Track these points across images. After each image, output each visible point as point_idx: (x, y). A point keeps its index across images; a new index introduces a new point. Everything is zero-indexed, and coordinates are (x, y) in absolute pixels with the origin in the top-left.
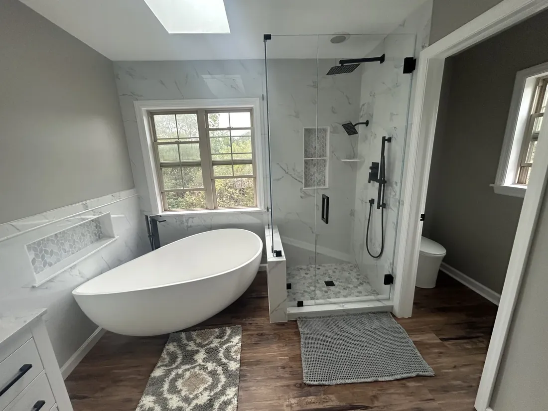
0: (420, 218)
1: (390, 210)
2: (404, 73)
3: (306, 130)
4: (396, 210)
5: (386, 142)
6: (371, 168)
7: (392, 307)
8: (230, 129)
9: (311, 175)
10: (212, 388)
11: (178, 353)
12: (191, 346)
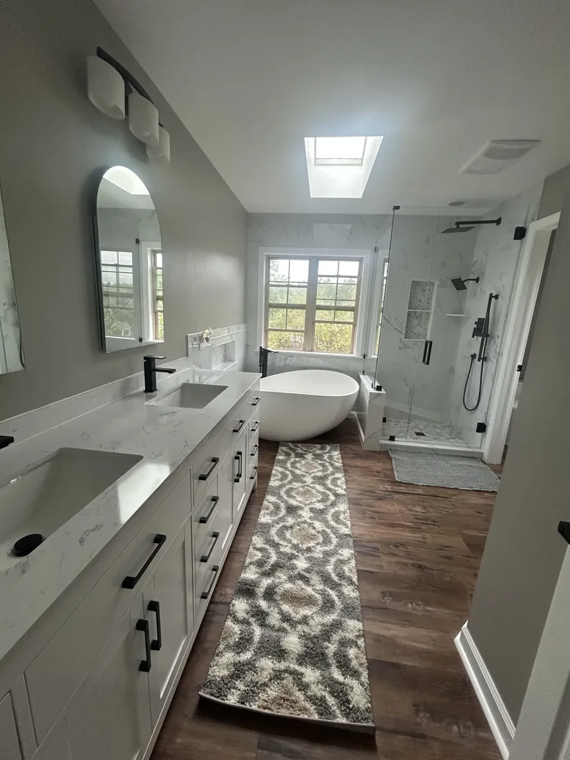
0: (516, 368)
1: (490, 363)
2: (514, 239)
3: (413, 282)
4: (495, 361)
5: (493, 299)
6: (476, 323)
7: (482, 454)
8: (338, 276)
9: (413, 328)
10: (323, 471)
11: (291, 452)
12: (299, 451)
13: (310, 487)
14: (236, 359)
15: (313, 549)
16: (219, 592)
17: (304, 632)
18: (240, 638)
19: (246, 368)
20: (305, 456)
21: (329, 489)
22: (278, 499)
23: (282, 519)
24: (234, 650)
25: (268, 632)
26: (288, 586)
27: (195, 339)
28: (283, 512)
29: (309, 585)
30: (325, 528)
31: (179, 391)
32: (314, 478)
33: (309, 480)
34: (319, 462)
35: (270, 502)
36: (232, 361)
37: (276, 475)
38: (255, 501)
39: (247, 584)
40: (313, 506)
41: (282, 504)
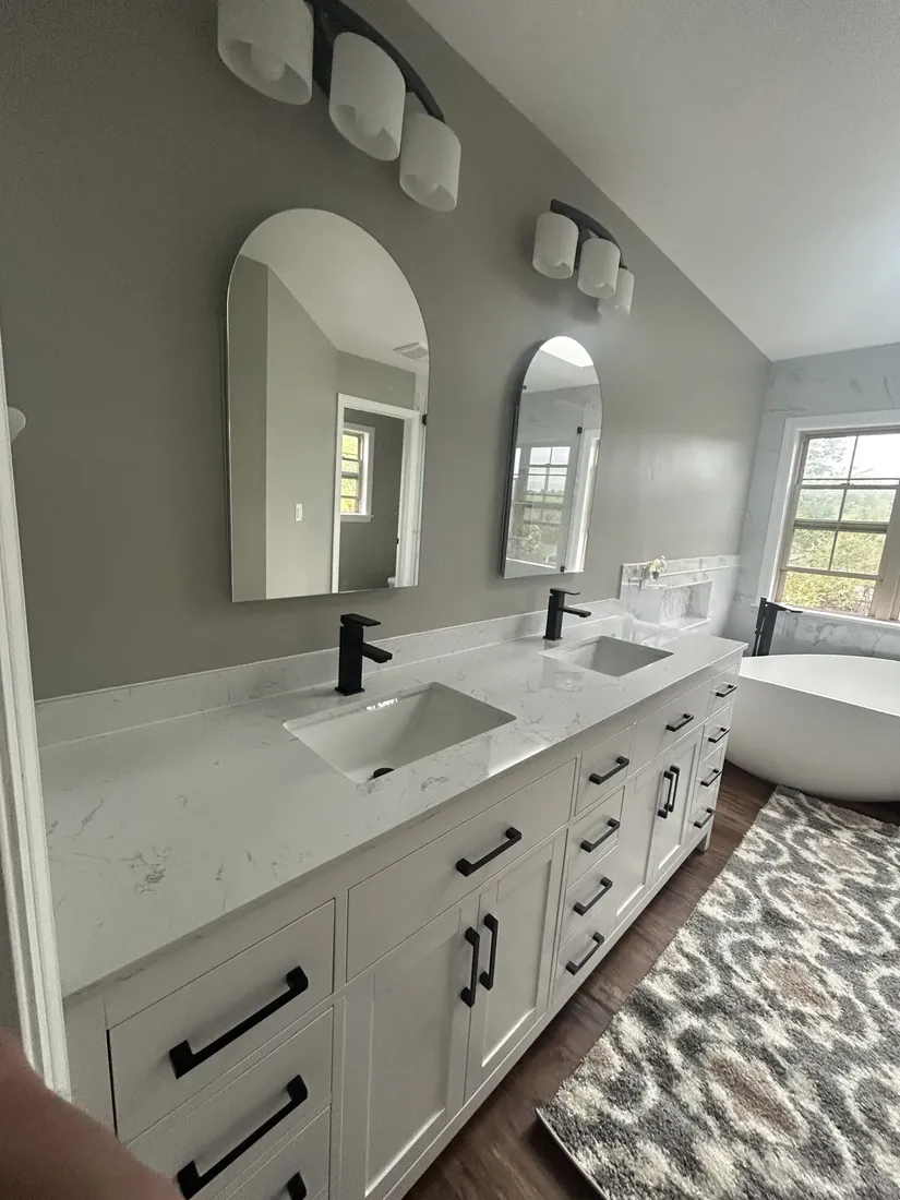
10: (877, 879)
11: (799, 812)
12: (822, 816)
13: (834, 897)
14: (710, 613)
15: (810, 1021)
16: (600, 983)
17: (749, 1163)
18: (619, 1080)
19: (728, 631)
20: (836, 832)
21: (885, 923)
22: (748, 886)
23: (750, 928)
24: (603, 1090)
25: (670, 1107)
26: (733, 1055)
27: (635, 572)
28: (754, 916)
29: (783, 1084)
30: (852, 996)
31: (593, 647)
32: (847, 882)
33: (833, 882)
34: (870, 856)
35: (729, 885)
36: (702, 617)
37: (750, 841)
38: (696, 869)
39: (650, 1000)
40: (831, 937)
41: (755, 901)
